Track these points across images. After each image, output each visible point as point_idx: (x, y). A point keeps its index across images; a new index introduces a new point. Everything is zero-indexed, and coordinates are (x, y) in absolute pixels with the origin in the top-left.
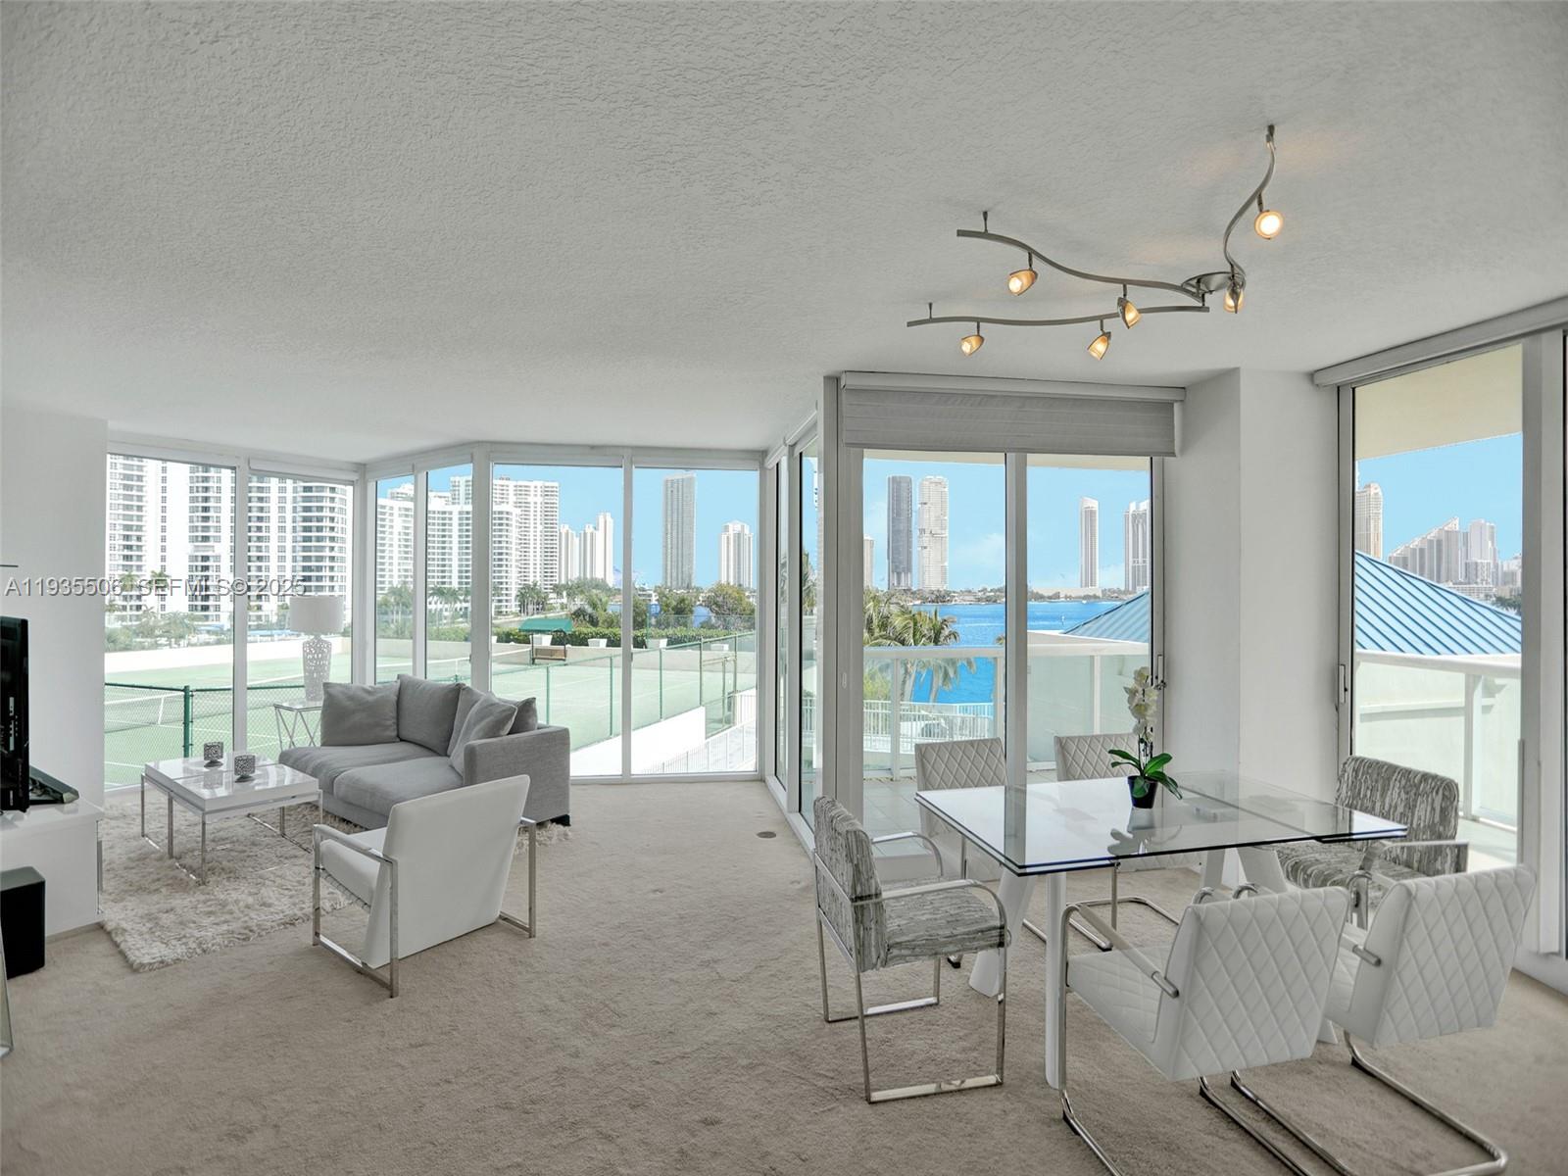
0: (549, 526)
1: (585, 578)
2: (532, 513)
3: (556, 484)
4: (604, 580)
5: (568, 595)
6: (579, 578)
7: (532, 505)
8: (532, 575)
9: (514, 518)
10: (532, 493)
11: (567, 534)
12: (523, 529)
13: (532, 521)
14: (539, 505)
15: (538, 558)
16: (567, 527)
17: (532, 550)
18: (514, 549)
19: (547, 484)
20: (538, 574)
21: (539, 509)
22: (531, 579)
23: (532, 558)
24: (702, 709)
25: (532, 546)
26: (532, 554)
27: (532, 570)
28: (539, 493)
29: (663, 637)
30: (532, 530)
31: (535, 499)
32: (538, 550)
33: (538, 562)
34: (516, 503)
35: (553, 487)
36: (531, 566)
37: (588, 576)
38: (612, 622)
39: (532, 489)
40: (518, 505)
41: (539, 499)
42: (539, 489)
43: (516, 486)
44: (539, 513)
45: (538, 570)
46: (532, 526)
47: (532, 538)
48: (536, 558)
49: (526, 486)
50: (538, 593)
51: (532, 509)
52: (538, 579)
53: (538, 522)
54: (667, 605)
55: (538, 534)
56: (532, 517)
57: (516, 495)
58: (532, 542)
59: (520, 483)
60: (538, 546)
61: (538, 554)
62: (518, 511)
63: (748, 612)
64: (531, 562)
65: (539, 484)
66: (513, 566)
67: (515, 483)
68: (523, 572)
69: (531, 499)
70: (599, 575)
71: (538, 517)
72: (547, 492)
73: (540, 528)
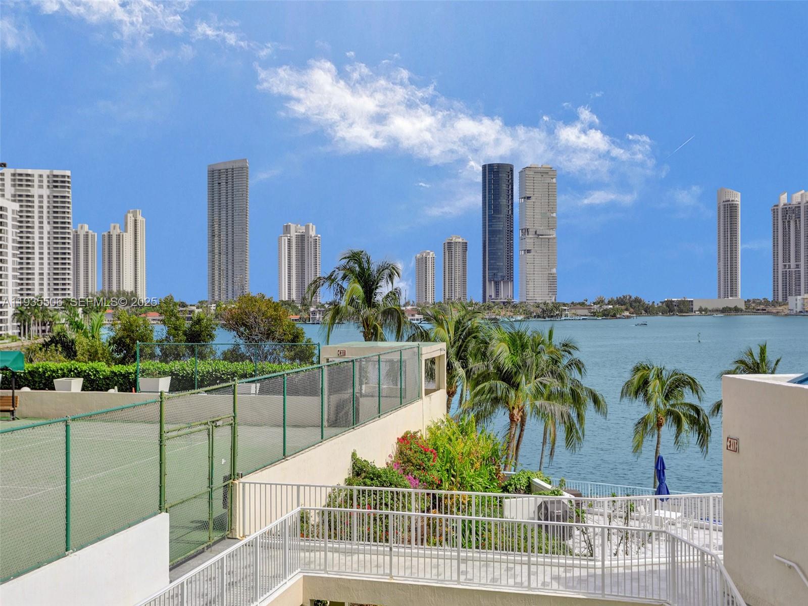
0: (59, 224)
1: (110, 292)
2: (36, 210)
3: (68, 173)
4: (134, 294)
5: (85, 312)
6: (103, 293)
7: (36, 199)
8: (37, 287)
9: (9, 214)
10: (36, 183)
11: (86, 236)
12: (24, 230)
13: (36, 220)
14: (45, 199)
15: (46, 266)
16: (86, 227)
17: (37, 256)
18: (10, 255)
19: (56, 172)
20: (45, 287)
21: (45, 204)
22: (37, 293)
23: (37, 266)
24: (161, 522)
25: (37, 250)
26: (37, 261)
27: (37, 282)
28: (45, 184)
29: (164, 374)
30: (36, 230)
31: (40, 192)
32: (46, 256)
33: (46, 271)
34: (14, 196)
35: (64, 176)
36: (37, 277)
37: (115, 289)
38: (96, 352)
39: (36, 179)
40: (17, 198)
41: (45, 192)
42: (45, 179)
43: (14, 175)
44: (45, 210)
45: (45, 282)
46: (37, 225)
47: (37, 240)
48: (41, 265)
49: (28, 175)
50: (44, 310)
51: (36, 204)
52: (45, 292)
53: (45, 221)
54: (176, 329)
55: (45, 235)
56: (36, 215)
57: (14, 185)
58: (37, 246)
59: (19, 171)
60: (46, 251)
61: (46, 261)
62: (16, 206)
63: (291, 337)
64: (37, 271)
65: (46, 172)
66: (10, 277)
67: (12, 171)
68: (24, 282)
69: (35, 191)
70: (128, 287)
71: (45, 215)
72: (57, 182)
73: (47, 228)
